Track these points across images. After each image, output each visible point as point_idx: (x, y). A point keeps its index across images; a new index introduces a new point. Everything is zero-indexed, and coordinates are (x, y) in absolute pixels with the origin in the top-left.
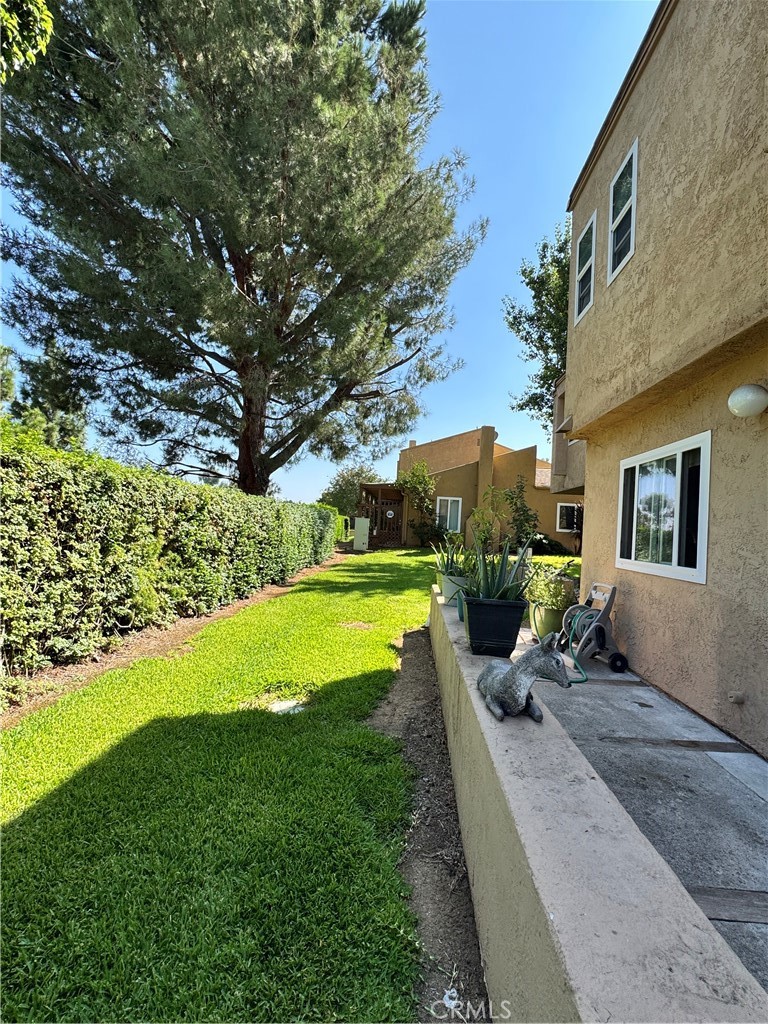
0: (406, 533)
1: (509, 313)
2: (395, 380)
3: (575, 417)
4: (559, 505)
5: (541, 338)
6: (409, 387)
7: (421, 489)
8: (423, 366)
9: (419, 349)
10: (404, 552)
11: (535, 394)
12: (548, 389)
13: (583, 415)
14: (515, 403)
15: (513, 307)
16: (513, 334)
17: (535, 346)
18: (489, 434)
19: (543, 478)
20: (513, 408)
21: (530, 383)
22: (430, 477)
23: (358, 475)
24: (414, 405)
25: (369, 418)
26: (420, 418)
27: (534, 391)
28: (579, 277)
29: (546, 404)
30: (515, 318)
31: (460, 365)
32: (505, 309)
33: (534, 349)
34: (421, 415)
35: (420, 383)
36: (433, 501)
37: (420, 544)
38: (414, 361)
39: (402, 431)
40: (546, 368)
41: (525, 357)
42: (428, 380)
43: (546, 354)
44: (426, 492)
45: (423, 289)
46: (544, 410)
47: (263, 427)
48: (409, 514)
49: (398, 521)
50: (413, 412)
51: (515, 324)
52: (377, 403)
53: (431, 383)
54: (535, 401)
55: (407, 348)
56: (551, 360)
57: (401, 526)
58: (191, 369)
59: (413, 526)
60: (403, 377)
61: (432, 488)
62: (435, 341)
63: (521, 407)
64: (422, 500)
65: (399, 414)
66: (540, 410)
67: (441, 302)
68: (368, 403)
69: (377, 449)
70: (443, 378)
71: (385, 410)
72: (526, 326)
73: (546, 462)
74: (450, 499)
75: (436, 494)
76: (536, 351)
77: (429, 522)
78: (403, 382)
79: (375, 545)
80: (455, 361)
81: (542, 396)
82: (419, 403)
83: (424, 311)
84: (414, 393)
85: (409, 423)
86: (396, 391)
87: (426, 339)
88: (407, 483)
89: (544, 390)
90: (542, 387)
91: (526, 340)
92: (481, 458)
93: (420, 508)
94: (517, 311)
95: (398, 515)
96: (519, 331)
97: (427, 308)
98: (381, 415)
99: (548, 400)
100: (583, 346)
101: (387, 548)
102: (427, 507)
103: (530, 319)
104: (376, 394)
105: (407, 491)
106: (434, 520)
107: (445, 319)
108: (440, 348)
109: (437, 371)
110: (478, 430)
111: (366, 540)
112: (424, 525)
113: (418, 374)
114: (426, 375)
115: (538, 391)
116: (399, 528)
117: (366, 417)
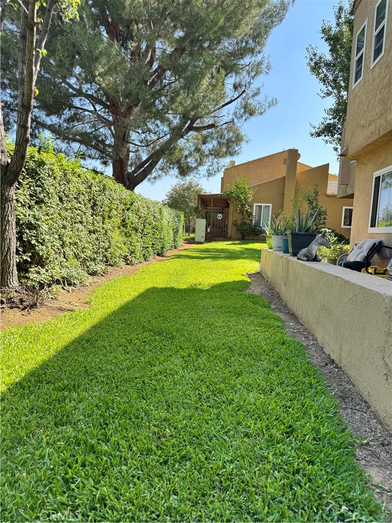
0: (231, 230)
1: (311, 59)
2: (226, 114)
3: (350, 147)
4: (344, 208)
5: (335, 80)
6: (236, 121)
7: (242, 198)
8: (246, 104)
9: (244, 91)
10: (230, 242)
11: (329, 124)
12: (339, 120)
13: (354, 146)
14: (314, 131)
15: (315, 55)
16: (314, 77)
17: (331, 86)
18: (294, 154)
19: (333, 188)
20: (312, 135)
21: (326, 115)
22: (249, 189)
23: (188, 189)
24: (239, 134)
25: (207, 145)
26: (243, 144)
27: (329, 121)
28: (356, 58)
29: (337, 131)
30: (316, 63)
31: (273, 103)
32: (308, 56)
33: (330, 88)
34: (244, 142)
35: (244, 118)
36: (251, 206)
37: (241, 237)
38: (239, 100)
39: (232, 154)
40: (338, 104)
41: (323, 95)
42: (251, 114)
43: (339, 92)
44: (246, 199)
45: (247, 42)
46: (336, 136)
47: (129, 151)
48: (234, 216)
49: (225, 222)
50: (238, 139)
51: (316, 68)
52: (212, 133)
53: (253, 118)
54: (328, 130)
55: (235, 90)
56: (343, 97)
57: (227, 225)
58: (71, 106)
59: (236, 225)
60: (231, 112)
61: (250, 198)
62: (256, 83)
63: (319, 135)
64: (243, 205)
65: (229, 141)
66: (333, 136)
67: (260, 52)
68: (204, 132)
69: (211, 168)
70: (261, 113)
71: (217, 138)
72: (324, 70)
73: (336, 177)
74: (263, 205)
75: (254, 201)
76: (331, 90)
77: (248, 222)
78: (231, 117)
79: (209, 238)
80: (270, 100)
81: (334, 126)
82: (243, 132)
83: (247, 60)
84: (239, 125)
85: (237, 148)
86: (226, 123)
87: (250, 83)
88: (232, 193)
89: (336, 120)
90: (334, 118)
91: (324, 81)
92: (288, 173)
93: (242, 212)
94: (317, 58)
95: (226, 217)
96: (318, 74)
97: (249, 57)
98: (215, 143)
99: (339, 128)
100: (356, 104)
101: (219, 241)
102: (247, 211)
103: (327, 65)
104: (212, 126)
105: (232, 199)
106: (251, 220)
107: (263, 66)
108: (259, 89)
109: (257, 108)
110: (284, 152)
111: (204, 235)
112: (244, 224)
113: (242, 110)
114: (249, 111)
115: (332, 121)
116: (226, 226)
117: (204, 143)
